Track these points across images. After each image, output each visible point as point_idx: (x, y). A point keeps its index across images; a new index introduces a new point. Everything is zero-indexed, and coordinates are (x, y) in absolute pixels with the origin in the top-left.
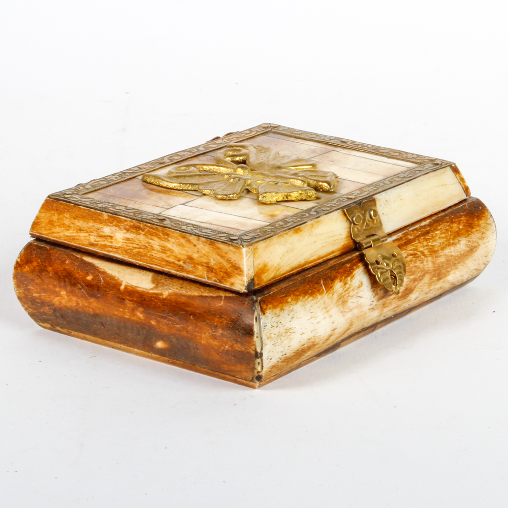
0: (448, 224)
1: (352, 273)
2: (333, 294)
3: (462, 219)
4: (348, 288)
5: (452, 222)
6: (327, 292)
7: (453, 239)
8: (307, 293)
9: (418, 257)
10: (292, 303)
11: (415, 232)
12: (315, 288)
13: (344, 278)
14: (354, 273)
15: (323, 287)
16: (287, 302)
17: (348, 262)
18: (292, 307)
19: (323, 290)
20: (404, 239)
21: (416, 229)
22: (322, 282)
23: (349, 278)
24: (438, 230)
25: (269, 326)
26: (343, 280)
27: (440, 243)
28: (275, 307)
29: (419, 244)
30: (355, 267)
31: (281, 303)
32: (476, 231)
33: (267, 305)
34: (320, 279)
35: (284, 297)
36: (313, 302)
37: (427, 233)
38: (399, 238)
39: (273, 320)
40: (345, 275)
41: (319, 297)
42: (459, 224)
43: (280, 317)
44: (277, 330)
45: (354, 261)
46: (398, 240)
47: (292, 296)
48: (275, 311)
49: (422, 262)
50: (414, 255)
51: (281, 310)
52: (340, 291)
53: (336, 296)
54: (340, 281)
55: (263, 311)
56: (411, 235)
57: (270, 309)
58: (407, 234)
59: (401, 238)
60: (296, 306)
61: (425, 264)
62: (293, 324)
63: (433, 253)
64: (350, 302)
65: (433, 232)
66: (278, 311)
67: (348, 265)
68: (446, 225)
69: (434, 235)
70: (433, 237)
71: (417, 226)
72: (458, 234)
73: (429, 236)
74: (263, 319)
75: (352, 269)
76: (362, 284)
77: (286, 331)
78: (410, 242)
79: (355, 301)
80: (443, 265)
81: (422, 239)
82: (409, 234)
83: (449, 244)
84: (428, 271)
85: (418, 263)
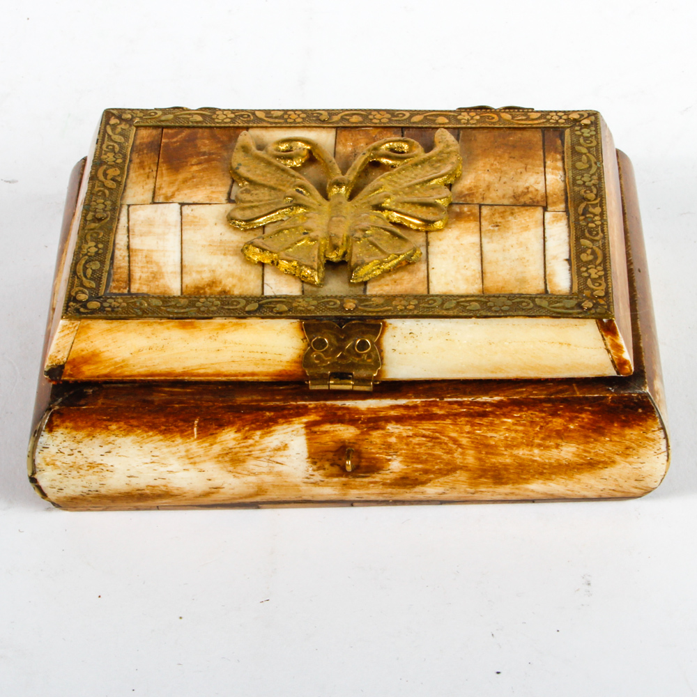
0: (543, 415)
1: (269, 426)
2: (212, 445)
3: (583, 416)
4: (251, 445)
5: (554, 414)
6: (198, 438)
7: (543, 439)
8: (156, 428)
9: (440, 443)
10: (117, 432)
11: (456, 406)
12: (177, 427)
13: (247, 428)
14: (273, 428)
15: (195, 429)
16: (107, 428)
17: (270, 409)
18: (112, 438)
19: (193, 433)
20: (420, 409)
21: (461, 404)
22: (196, 422)
23: (259, 433)
24: (513, 417)
25: (53, 450)
26: (243, 431)
27: (506, 437)
28: (77, 428)
29: (451, 426)
30: (281, 420)
31: (93, 426)
32: (611, 441)
33: (63, 422)
34: (195, 417)
35: (105, 420)
36: (162, 443)
37: (484, 415)
38: (410, 405)
39: (65, 444)
40: (253, 426)
41: (179, 440)
42: (571, 420)
43: (81, 445)
44: (69, 460)
45: (286, 412)
46: (406, 407)
47: (122, 424)
48: (74, 433)
49: (450, 452)
50: (432, 438)
51: (89, 435)
52: (232, 444)
53: (217, 449)
54: (238, 431)
55: (51, 427)
56: (441, 408)
57: (67, 428)
58: (435, 404)
59: (415, 407)
60: (124, 439)
61: (458, 457)
62: (108, 460)
63: (483, 446)
64: (251, 464)
65: (497, 416)
66: (80, 435)
67: (268, 414)
68: (537, 416)
69: (497, 421)
70: (492, 424)
71: (466, 399)
72: (561, 435)
73: (485, 421)
74: (45, 438)
75: (273, 421)
76: (285, 447)
77: (91, 466)
78: (431, 417)
79: (263, 466)
80: (506, 467)
81: (463, 420)
82: (437, 406)
83: (530, 444)
84: (464, 468)
85: (438, 452)
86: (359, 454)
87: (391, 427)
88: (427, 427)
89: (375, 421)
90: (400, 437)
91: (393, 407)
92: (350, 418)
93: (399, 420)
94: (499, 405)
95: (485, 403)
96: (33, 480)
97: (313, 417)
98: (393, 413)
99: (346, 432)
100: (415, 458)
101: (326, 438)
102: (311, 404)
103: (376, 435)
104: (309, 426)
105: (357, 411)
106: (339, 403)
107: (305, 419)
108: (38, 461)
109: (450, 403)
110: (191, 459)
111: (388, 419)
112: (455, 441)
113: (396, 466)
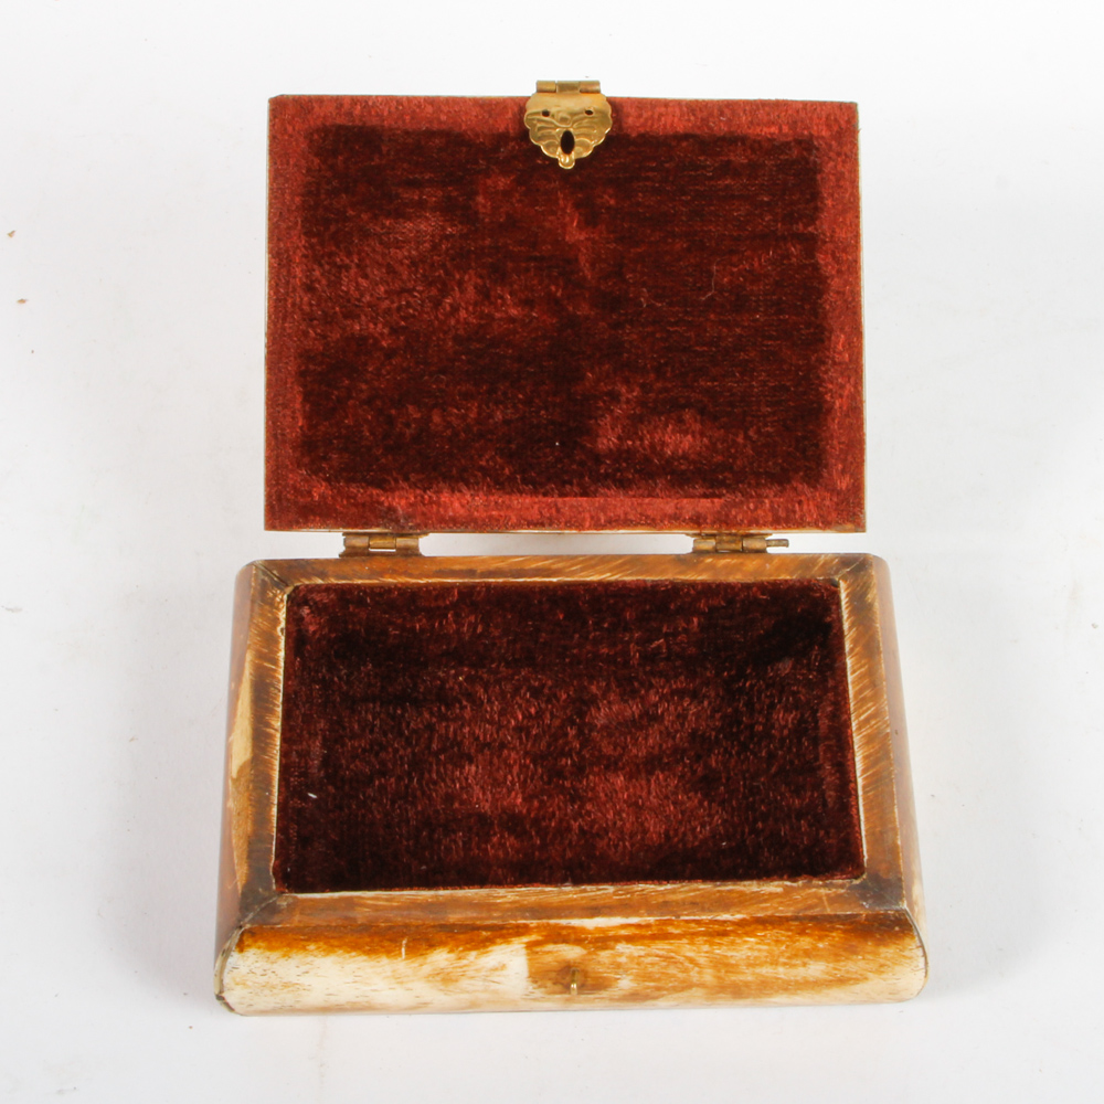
0: (790, 933)
1: (485, 947)
2: (421, 965)
3: (834, 934)
4: (465, 966)
5: (802, 933)
6: (406, 959)
7: (789, 958)
8: (359, 949)
9: (676, 963)
10: (315, 953)
11: (693, 925)
12: (383, 947)
13: (461, 949)
14: (490, 948)
15: (403, 950)
16: (304, 948)
17: (486, 928)
18: (310, 958)
19: (401, 953)
20: (654, 928)
21: (698, 922)
22: (404, 942)
23: (474, 953)
24: (756, 936)
25: (244, 970)
26: (457, 952)
27: (748, 957)
28: (271, 948)
29: (688, 946)
30: (498, 940)
31: (289, 945)
32: (864, 959)
33: (256, 941)
34: (403, 937)
35: (302, 940)
36: (366, 964)
37: (725, 934)
38: (643, 923)
39: (258, 965)
40: (468, 946)
41: (384, 960)
42: (821, 938)
43: (275, 966)
44: (262, 980)
45: (504, 931)
46: (638, 926)
47: (321, 944)
48: (268, 953)
49: (686, 971)
50: (666, 958)
51: (284, 956)
52: (443, 964)
53: (427, 969)
54: (451, 951)
55: (241, 947)
56: (677, 927)
57: (259, 948)
58: (669, 922)
59: (648, 926)
60: (323, 960)
61: (694, 975)
62: (305, 980)
63: (721, 964)
64: (464, 983)
65: (739, 935)
66: (274, 955)
67: (484, 933)
68: (781, 933)
69: (738, 941)
70: (733, 943)
71: (704, 917)
72: (808, 954)
73: (725, 940)
74: (235, 957)
75: (490, 941)
76: (503, 967)
77: (286, 985)
78: (665, 936)
79: (479, 984)
80: (747, 985)
81: (701, 939)
82: (672, 924)
83: (775, 963)
84: (702, 985)
85: (672, 970)
86: (585, 974)
87: (622, 947)
88: (660, 947)
89: (603, 940)
90: (631, 958)
91: (624, 926)
92: (576, 937)
93: (630, 939)
94: (741, 924)
95: (725, 922)
96: (220, 997)
97: (534, 937)
98: (623, 932)
99: (571, 952)
100: (648, 977)
101: (549, 959)
102: (533, 923)
103: (604, 955)
104: (530, 946)
105: (583, 930)
106: (563, 922)
107: (525, 939)
108: (227, 980)
109: (687, 921)
110: (399, 979)
111: (617, 939)
112: (692, 960)
113: (626, 983)
